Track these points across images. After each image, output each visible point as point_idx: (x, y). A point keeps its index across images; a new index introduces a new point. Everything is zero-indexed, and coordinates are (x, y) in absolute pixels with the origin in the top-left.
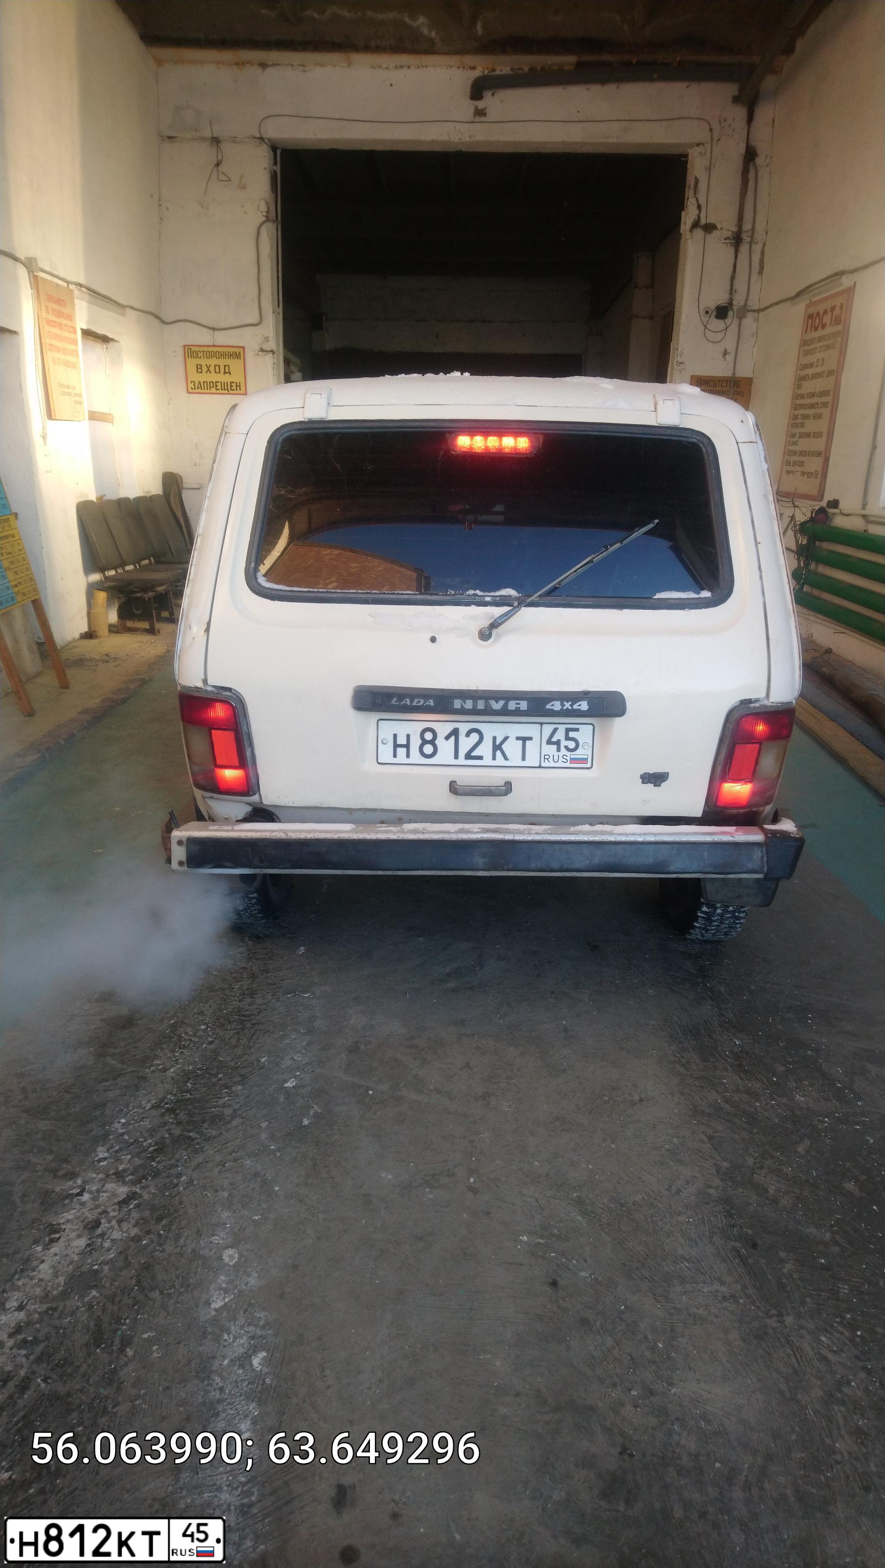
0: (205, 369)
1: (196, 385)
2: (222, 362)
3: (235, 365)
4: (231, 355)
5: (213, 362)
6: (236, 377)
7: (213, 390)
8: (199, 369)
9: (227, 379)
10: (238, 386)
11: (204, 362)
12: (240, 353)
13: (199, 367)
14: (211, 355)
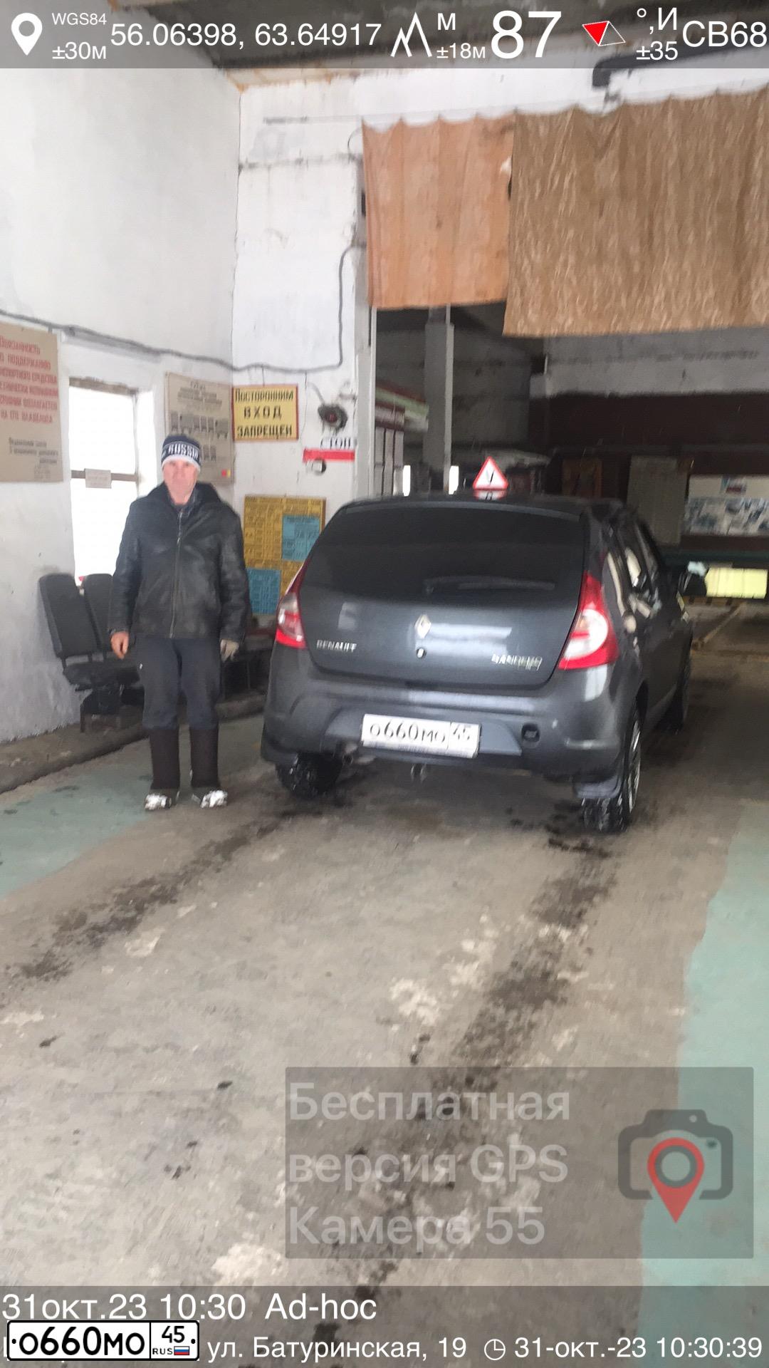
0: (253, 413)
1: (244, 431)
2: (271, 404)
3: (287, 406)
4: (282, 396)
5: (263, 404)
6: (288, 419)
7: (262, 436)
8: (247, 412)
9: (276, 422)
10: (289, 430)
11: (252, 405)
12: (292, 393)
13: (247, 410)
14: (260, 396)
